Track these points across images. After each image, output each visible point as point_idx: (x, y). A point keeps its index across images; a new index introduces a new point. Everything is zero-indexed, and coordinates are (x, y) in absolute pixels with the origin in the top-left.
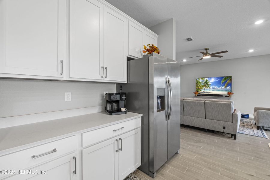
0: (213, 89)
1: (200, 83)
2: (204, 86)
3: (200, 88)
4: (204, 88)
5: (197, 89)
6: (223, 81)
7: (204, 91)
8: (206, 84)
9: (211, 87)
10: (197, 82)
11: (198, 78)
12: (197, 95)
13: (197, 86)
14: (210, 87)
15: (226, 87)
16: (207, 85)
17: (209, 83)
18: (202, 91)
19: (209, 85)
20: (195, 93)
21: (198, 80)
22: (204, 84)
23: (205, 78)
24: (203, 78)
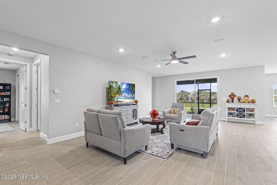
0: (124, 97)
1: (113, 88)
2: (118, 93)
3: (113, 96)
4: (117, 96)
5: (110, 98)
7: (117, 100)
10: (110, 87)
14: (122, 94)
16: (120, 91)
19: (122, 92)
22: (118, 90)
23: (119, 83)
24: (116, 83)
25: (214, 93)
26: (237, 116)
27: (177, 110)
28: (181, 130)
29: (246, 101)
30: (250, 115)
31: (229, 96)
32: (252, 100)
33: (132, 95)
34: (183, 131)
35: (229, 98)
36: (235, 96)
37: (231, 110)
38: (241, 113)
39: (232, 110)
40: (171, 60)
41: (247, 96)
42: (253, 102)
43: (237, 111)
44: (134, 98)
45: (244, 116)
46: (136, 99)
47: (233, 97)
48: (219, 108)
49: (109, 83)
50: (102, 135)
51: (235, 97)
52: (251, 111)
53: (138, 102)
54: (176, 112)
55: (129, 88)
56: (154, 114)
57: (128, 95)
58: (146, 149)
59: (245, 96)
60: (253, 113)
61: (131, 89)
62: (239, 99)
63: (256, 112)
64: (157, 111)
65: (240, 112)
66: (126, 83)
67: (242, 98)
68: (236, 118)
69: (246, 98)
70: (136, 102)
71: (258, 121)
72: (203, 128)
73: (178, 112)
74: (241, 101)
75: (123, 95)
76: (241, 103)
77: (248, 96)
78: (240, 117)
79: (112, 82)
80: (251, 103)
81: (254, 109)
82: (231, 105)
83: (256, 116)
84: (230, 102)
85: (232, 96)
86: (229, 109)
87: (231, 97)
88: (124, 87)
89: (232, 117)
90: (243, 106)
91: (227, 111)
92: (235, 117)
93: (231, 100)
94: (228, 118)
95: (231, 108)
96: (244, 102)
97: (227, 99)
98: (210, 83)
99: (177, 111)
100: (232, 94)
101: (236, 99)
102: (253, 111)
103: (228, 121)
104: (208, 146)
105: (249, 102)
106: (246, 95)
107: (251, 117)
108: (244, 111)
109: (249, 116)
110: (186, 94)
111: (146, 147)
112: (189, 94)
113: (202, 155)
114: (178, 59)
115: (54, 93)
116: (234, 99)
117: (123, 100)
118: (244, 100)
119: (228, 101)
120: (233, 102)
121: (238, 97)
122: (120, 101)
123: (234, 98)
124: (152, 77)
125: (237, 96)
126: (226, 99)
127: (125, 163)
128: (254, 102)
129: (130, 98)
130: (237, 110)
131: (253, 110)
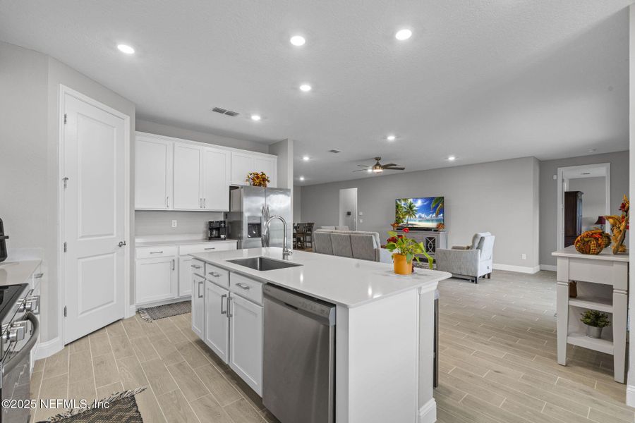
0: (420, 219)
1: (401, 207)
2: (407, 213)
3: (402, 217)
4: (407, 217)
5: (397, 219)
6: (433, 205)
7: (407, 222)
8: (410, 210)
9: (417, 216)
10: (397, 206)
11: (399, 200)
12: (395, 229)
13: (397, 212)
15: (437, 215)
16: (412, 211)
17: (415, 208)
18: (405, 222)
19: (415, 212)
20: (393, 225)
21: (398, 202)
22: (408, 210)
23: (410, 200)
24: (405, 199)
44: (440, 221)
49: (395, 201)
55: (430, 204)
57: (428, 215)
66: (423, 198)
88: (418, 204)
117: (417, 223)
122: (412, 224)
129: (432, 220)
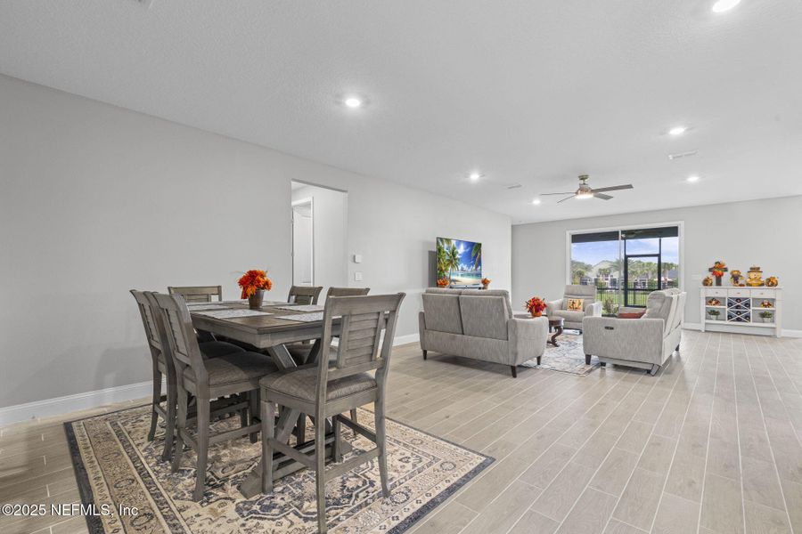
1: (444, 252)
2: (450, 262)
3: (443, 268)
4: (450, 268)
5: (438, 272)
6: (474, 253)
7: (450, 278)
10: (439, 251)
14: (459, 266)
16: (455, 259)
17: (457, 256)
19: (457, 261)
21: (441, 244)
22: (451, 257)
23: (454, 242)
24: (448, 241)
25: (669, 266)
26: (730, 317)
27: (580, 301)
28: (607, 328)
29: (754, 282)
30: (764, 315)
31: (710, 270)
32: (769, 280)
33: (476, 267)
34: (612, 328)
35: (709, 275)
36: (726, 270)
37: (714, 302)
38: (739, 310)
39: (717, 303)
40: (577, 193)
41: (755, 270)
42: (771, 283)
43: (729, 306)
44: (479, 275)
45: (748, 317)
46: (484, 277)
47: (720, 272)
48: (684, 293)
49: (438, 242)
50: (463, 334)
51: (725, 273)
52: (765, 306)
53: (489, 282)
54: (576, 305)
55: (471, 251)
56: (536, 306)
57: (469, 267)
58: (539, 364)
59: (751, 269)
60: (771, 308)
61: (473, 255)
62: (736, 278)
63: (778, 308)
64: (541, 300)
65: (737, 307)
66: (464, 242)
67: (744, 273)
68: (727, 322)
69: (753, 275)
70: (485, 282)
71: (783, 331)
72: (652, 322)
73: (581, 306)
74: (740, 282)
75: (460, 268)
76: (741, 285)
77: (759, 268)
78: (739, 320)
79: (441, 239)
80: (765, 287)
81: (774, 300)
82: (713, 292)
83: (778, 316)
84: (711, 285)
85: (718, 271)
86: (710, 301)
87: (714, 273)
88: (461, 250)
89: (717, 319)
90: (743, 293)
91: (703, 306)
92: (724, 320)
93: (714, 279)
94: (706, 324)
95: (713, 299)
96: (749, 285)
97: (705, 277)
98: (658, 239)
99: (580, 304)
100: (717, 265)
101: (726, 277)
102: (769, 305)
103: (706, 331)
104: (660, 353)
105: (762, 285)
106: (752, 266)
107: (766, 319)
108: (748, 305)
109: (760, 319)
110: (579, 269)
111: (539, 359)
112: (588, 268)
113: (649, 372)
114: (592, 191)
115: (354, 261)
116: (722, 278)
117: (459, 278)
118: (748, 280)
119: (706, 283)
120: (719, 283)
121: (732, 273)
122: (455, 281)
123: (721, 275)
124: (512, 226)
125: (730, 270)
126: (702, 278)
127: (515, 376)
128: (773, 285)
129: (473, 275)
130: (729, 304)
131: (770, 303)
